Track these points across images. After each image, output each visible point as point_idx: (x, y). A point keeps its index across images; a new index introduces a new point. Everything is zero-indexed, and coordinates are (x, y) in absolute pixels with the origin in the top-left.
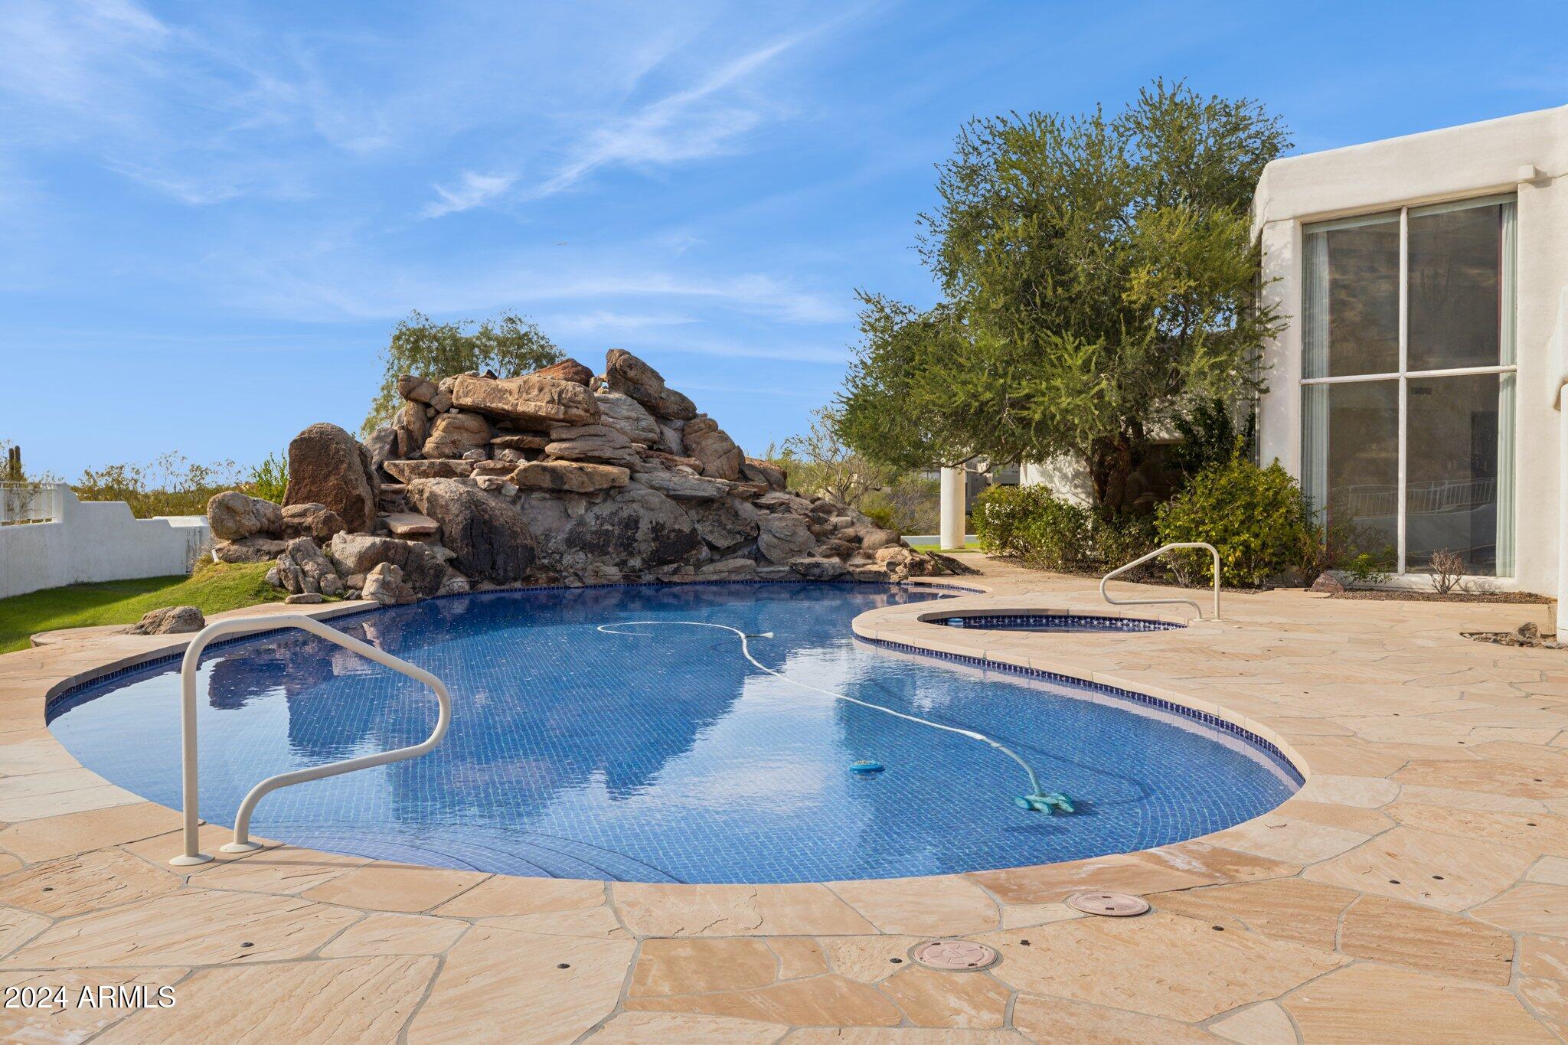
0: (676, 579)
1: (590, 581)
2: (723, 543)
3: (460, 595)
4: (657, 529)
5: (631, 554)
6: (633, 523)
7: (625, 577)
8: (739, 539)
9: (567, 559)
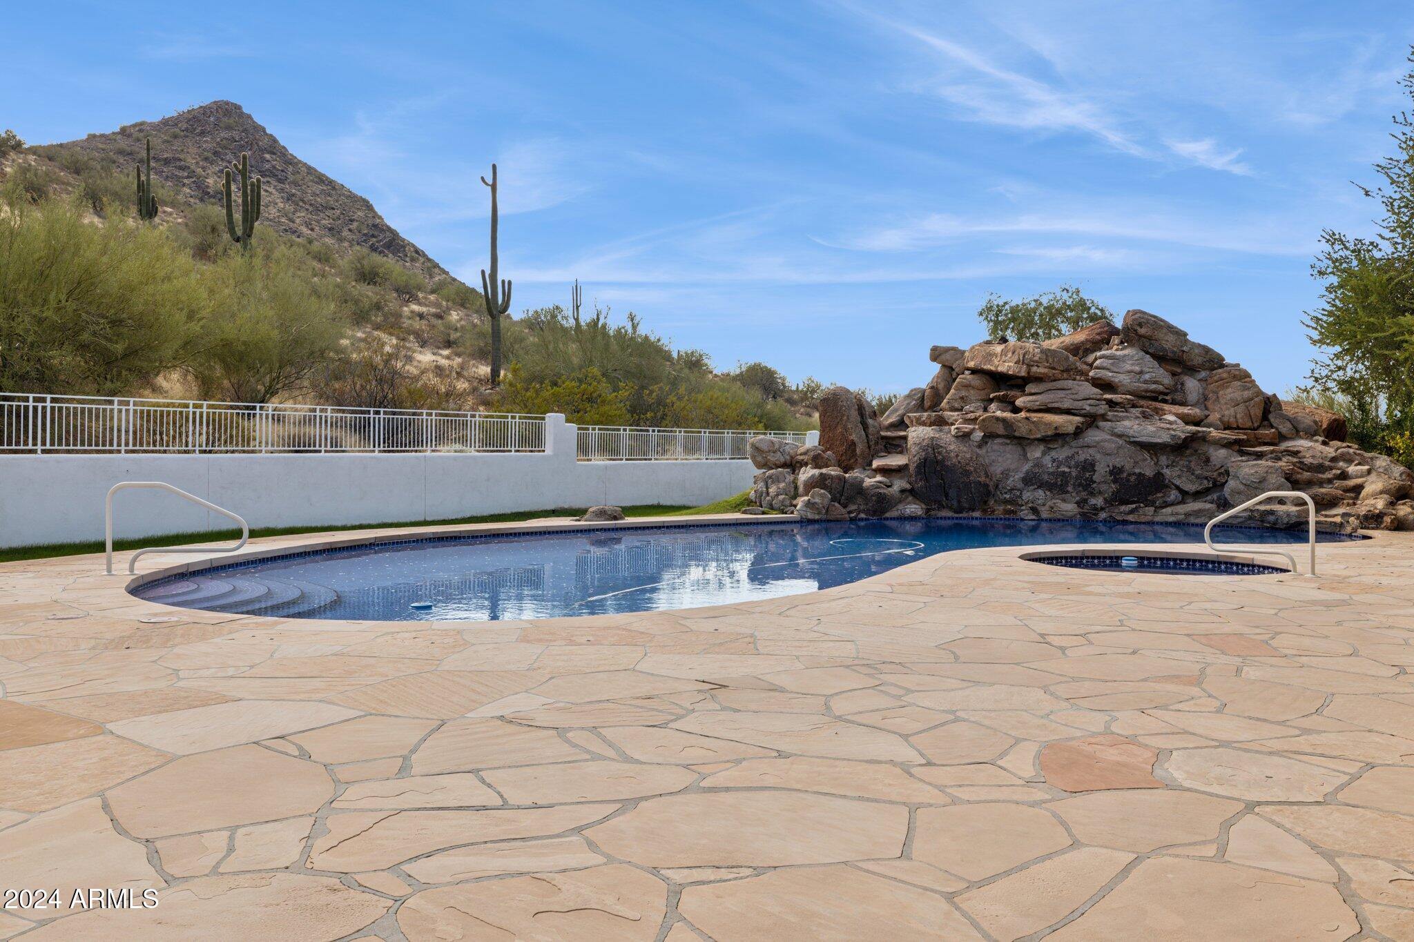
0: (1130, 518)
1: (1044, 515)
2: (1191, 487)
3: (912, 518)
4: (1116, 472)
5: (1092, 494)
6: (1089, 466)
7: (1083, 514)
8: (1206, 484)
9: (1027, 495)
